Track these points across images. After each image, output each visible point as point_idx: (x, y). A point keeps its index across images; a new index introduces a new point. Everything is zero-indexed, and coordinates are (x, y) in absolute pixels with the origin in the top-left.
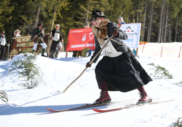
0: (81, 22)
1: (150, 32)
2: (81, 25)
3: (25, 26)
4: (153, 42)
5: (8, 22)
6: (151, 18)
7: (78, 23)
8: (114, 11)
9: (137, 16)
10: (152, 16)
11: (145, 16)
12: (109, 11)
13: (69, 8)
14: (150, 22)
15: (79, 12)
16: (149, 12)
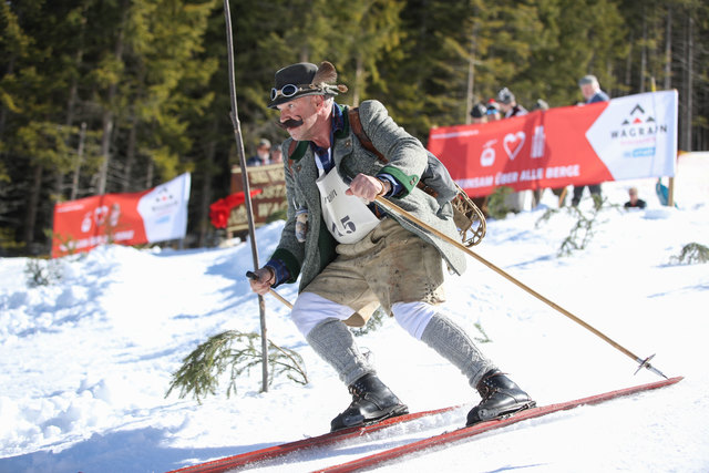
0: (450, 97)
1: (690, 114)
2: (451, 108)
3: (260, 126)
4: (702, 150)
5: (201, 113)
6: (687, 65)
7: (439, 101)
8: (563, 52)
9: (640, 63)
10: (691, 58)
11: (668, 59)
12: (545, 53)
13: (405, 52)
14: (687, 80)
15: (441, 64)
16: (682, 45)
